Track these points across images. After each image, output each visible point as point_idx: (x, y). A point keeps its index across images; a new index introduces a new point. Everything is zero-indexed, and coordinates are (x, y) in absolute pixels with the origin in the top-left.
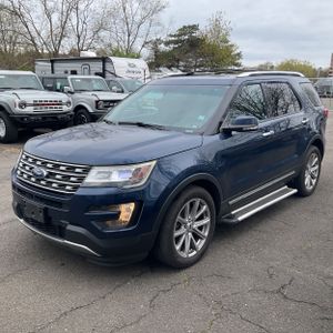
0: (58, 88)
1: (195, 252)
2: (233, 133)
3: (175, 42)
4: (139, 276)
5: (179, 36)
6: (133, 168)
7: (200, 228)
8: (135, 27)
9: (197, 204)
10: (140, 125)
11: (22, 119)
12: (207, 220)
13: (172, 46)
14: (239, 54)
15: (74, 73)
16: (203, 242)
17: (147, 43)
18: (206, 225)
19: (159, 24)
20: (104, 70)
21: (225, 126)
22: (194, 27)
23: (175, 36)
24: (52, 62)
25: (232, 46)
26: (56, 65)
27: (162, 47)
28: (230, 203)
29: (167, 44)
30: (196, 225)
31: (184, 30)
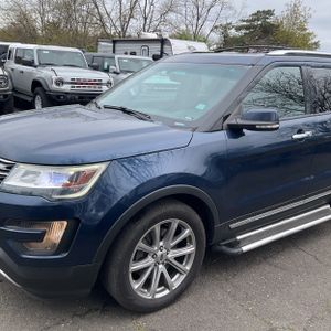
0: (106, 67)
1: (167, 292)
2: (244, 131)
3: (247, 28)
4: (82, 316)
5: (251, 21)
6: (72, 171)
7: (180, 259)
8: (205, 10)
9: (174, 227)
10: (124, 110)
11: (58, 97)
12: (189, 249)
13: (243, 31)
14: (316, 44)
15: (133, 53)
16: (183, 277)
17: (216, 27)
18: (189, 255)
19: (230, 8)
20: (162, 52)
21: (232, 121)
22: (270, 13)
23: (247, 21)
24: (114, 42)
25: (309, 34)
26: (117, 45)
27: (233, 32)
28: (232, 226)
29: (238, 29)
30: (172, 255)
31: (258, 16)
